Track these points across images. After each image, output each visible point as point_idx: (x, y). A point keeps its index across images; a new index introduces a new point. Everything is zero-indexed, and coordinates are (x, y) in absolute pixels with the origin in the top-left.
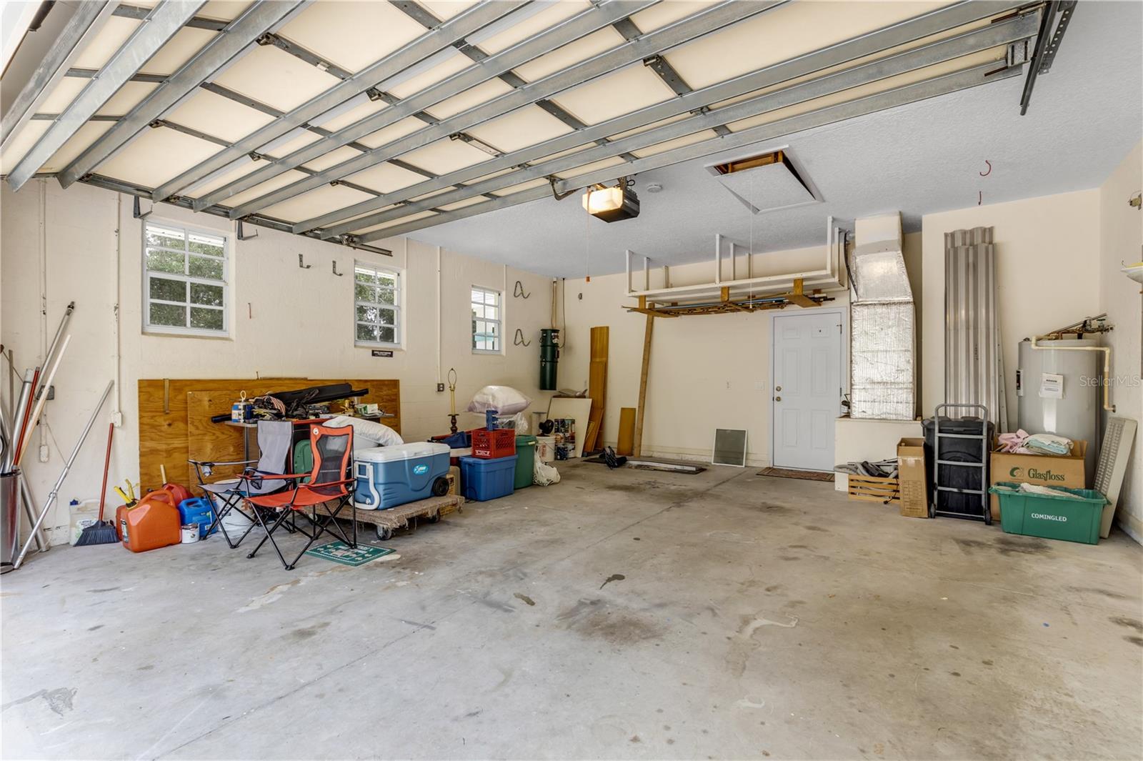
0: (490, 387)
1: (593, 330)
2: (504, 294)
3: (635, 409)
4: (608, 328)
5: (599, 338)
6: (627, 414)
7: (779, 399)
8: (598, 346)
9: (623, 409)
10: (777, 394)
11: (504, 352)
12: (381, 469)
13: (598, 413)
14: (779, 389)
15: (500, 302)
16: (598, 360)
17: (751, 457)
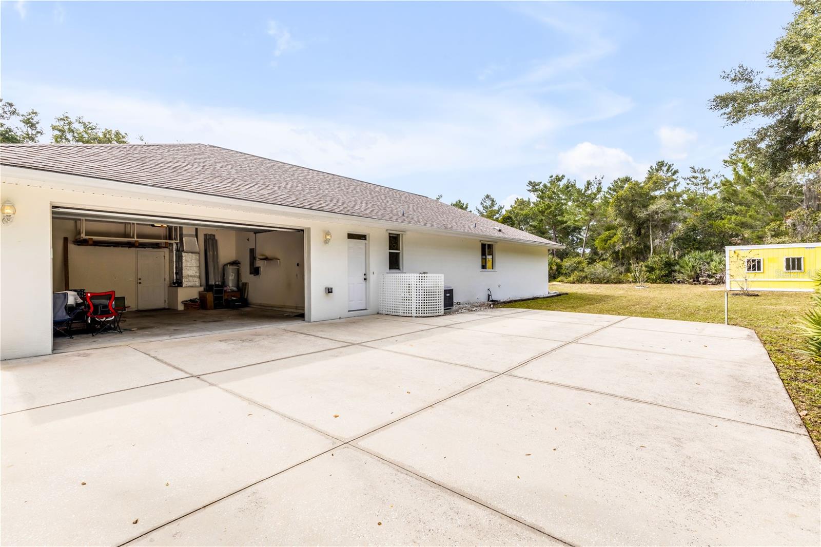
7: (140, 283)
10: (139, 281)
14: (140, 279)
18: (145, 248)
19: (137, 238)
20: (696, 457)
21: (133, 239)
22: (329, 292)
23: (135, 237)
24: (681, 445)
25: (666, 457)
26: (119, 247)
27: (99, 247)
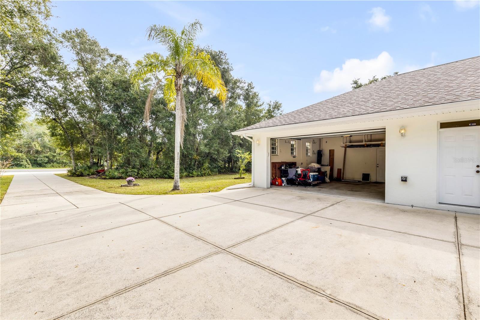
0: (312, 164)
1: (330, 150)
2: (311, 143)
3: (341, 169)
4: (334, 150)
5: (332, 152)
6: (339, 170)
7: (378, 167)
8: (331, 154)
9: (338, 169)
10: (377, 165)
11: (311, 156)
12: (312, 176)
13: (332, 170)
15: (310, 145)
16: (331, 157)
17: (371, 179)
18: (379, 147)
19: (365, 142)
20: (44, 279)
21: (363, 143)
22: (406, 181)
23: (364, 142)
24: (57, 281)
25: (61, 270)
26: (361, 147)
27: (353, 148)
